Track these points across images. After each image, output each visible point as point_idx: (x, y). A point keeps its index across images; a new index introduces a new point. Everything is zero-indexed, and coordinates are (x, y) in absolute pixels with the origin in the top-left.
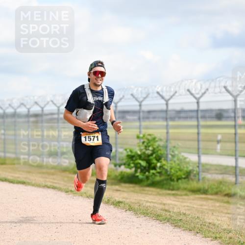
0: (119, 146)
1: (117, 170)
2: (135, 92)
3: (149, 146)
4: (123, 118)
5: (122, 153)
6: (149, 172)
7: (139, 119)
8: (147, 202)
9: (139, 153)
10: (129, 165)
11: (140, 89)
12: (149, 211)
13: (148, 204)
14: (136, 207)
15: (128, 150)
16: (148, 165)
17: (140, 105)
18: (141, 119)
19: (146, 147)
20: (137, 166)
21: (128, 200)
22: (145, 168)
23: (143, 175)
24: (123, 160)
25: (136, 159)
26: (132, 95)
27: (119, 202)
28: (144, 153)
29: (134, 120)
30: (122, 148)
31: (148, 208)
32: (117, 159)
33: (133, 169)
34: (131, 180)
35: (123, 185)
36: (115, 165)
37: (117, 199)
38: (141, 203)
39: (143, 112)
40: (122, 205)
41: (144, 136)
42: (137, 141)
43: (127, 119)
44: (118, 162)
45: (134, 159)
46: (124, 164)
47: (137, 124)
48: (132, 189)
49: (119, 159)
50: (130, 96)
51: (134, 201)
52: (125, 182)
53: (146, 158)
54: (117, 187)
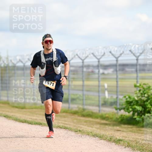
0: (119, 93)
1: (117, 113)
2: (133, 49)
3: (145, 94)
4: (123, 70)
5: (122, 100)
6: (144, 115)
7: (137, 71)
8: (143, 140)
9: (136, 99)
10: (128, 109)
11: (137, 46)
12: (144, 148)
13: (144, 142)
14: (134, 144)
15: (127, 97)
16: (143, 109)
17: (137, 60)
18: (138, 72)
19: (142, 94)
20: (134, 111)
21: (126, 139)
22: (141, 112)
23: (140, 118)
24: (122, 105)
25: (134, 105)
26: (130, 51)
27: (120, 140)
28: (141, 99)
29: (132, 72)
30: (122, 95)
31: (144, 145)
32: (118, 104)
33: (131, 113)
34: (130, 122)
35: (123, 126)
36: (116, 109)
37: (118, 138)
38: (138, 140)
39: (140, 65)
40: (122, 143)
41: (140, 85)
42: (135, 89)
43: (126, 71)
44: (118, 107)
45: (132, 104)
46: (124, 109)
47: (135, 75)
48: (130, 129)
49: (120, 105)
50: (128, 52)
51: (131, 139)
52: (125, 124)
53: (142, 103)
54: (118, 128)
